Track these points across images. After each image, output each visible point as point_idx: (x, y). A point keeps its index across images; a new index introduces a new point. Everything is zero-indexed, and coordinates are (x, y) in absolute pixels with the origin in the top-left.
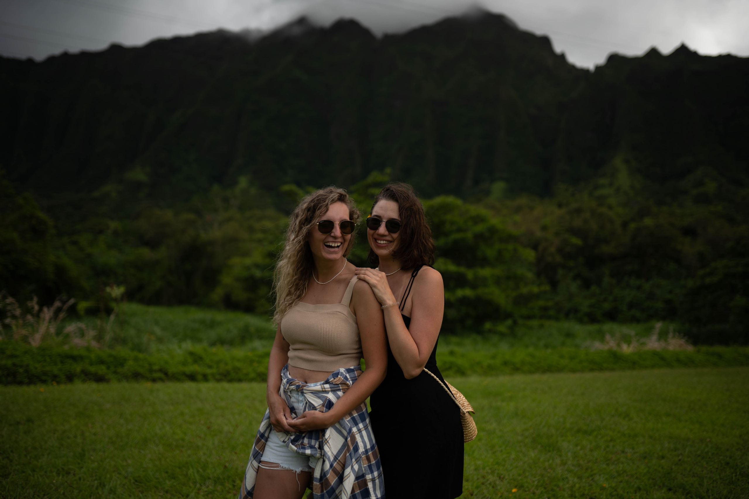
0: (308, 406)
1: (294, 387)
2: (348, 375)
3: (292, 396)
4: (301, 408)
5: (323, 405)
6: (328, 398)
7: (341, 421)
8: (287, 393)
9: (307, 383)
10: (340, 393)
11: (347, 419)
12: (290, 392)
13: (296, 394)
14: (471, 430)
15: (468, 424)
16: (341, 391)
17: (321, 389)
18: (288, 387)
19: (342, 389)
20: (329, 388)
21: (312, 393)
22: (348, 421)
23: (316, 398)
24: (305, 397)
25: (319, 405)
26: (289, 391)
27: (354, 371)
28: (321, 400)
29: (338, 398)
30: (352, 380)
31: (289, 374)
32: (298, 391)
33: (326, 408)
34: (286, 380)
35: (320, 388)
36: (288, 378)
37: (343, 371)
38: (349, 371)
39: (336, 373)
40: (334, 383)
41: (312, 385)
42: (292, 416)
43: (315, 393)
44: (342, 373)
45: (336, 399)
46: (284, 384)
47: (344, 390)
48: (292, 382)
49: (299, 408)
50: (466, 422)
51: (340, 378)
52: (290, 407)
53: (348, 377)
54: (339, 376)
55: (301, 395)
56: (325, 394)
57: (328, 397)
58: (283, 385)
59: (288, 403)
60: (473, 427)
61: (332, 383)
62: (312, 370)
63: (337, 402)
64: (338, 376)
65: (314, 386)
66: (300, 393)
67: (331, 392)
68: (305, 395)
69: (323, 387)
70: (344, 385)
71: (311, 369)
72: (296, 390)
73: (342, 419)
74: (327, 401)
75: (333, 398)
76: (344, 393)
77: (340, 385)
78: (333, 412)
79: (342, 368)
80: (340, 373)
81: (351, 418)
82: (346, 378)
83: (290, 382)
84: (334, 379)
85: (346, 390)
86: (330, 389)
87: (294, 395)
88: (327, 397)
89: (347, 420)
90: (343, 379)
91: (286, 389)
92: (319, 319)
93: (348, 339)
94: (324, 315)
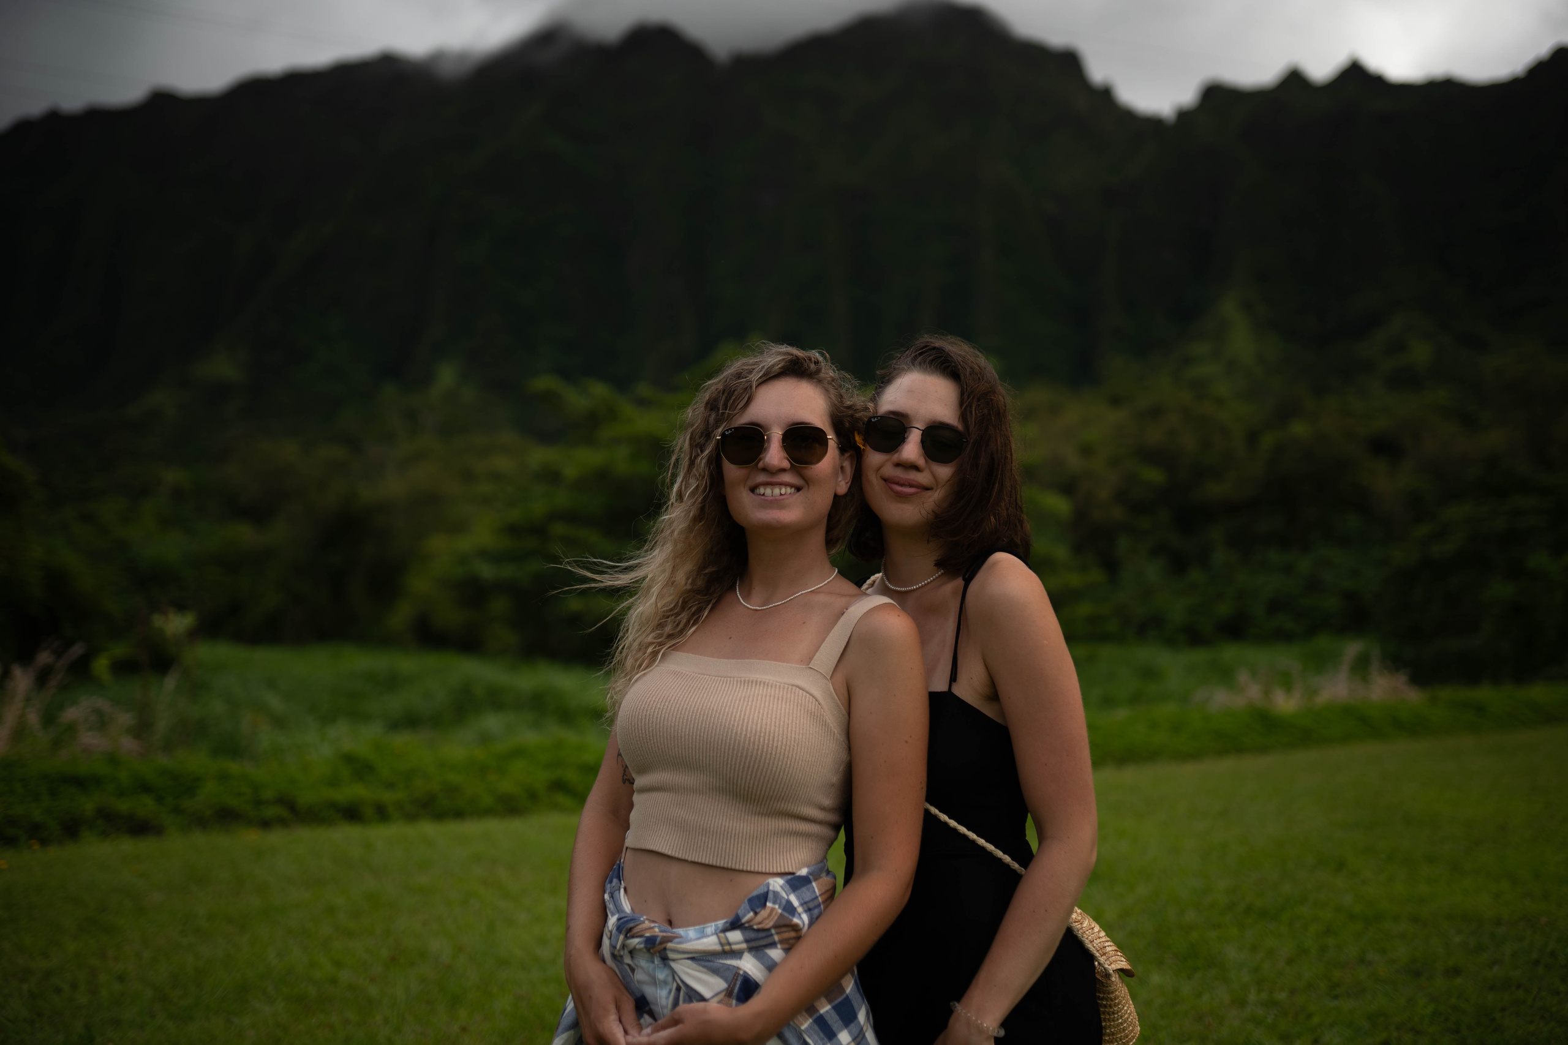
0: (684, 995)
1: (639, 943)
2: (793, 898)
4: (664, 1002)
5: (728, 993)
6: (741, 972)
8: (622, 956)
10: (775, 954)
12: (631, 953)
13: (647, 961)
16: (776, 949)
17: (718, 947)
18: (624, 940)
19: (781, 942)
20: (742, 942)
21: (692, 959)
22: (806, 1030)
23: (705, 973)
24: (674, 972)
25: (716, 991)
26: (625, 953)
27: (810, 882)
28: (722, 977)
29: (770, 967)
32: (653, 955)
33: (738, 999)
34: (615, 918)
35: (715, 944)
36: (623, 911)
37: (779, 888)
38: (796, 882)
39: (758, 897)
40: (755, 926)
41: (691, 933)
43: (702, 958)
44: (777, 893)
45: (766, 972)
46: (611, 932)
47: (787, 944)
48: (632, 928)
49: (656, 999)
51: (772, 909)
53: (796, 903)
54: (768, 904)
55: (662, 966)
56: (732, 959)
57: (742, 967)
58: (609, 934)
63: (767, 978)
64: (766, 904)
65: (696, 939)
66: (659, 959)
67: (748, 952)
68: (673, 964)
69: (723, 940)
70: (784, 930)
72: (645, 950)
74: (740, 979)
75: (754, 970)
76: (786, 951)
77: (773, 931)
78: (756, 1003)
80: (771, 896)
81: (814, 1021)
82: (789, 907)
83: (626, 927)
84: (756, 913)
85: (791, 942)
86: (744, 946)
87: (643, 962)
88: (738, 968)
90: (780, 911)
91: (618, 947)
92: (738, 697)
93: (811, 771)
94: (755, 689)
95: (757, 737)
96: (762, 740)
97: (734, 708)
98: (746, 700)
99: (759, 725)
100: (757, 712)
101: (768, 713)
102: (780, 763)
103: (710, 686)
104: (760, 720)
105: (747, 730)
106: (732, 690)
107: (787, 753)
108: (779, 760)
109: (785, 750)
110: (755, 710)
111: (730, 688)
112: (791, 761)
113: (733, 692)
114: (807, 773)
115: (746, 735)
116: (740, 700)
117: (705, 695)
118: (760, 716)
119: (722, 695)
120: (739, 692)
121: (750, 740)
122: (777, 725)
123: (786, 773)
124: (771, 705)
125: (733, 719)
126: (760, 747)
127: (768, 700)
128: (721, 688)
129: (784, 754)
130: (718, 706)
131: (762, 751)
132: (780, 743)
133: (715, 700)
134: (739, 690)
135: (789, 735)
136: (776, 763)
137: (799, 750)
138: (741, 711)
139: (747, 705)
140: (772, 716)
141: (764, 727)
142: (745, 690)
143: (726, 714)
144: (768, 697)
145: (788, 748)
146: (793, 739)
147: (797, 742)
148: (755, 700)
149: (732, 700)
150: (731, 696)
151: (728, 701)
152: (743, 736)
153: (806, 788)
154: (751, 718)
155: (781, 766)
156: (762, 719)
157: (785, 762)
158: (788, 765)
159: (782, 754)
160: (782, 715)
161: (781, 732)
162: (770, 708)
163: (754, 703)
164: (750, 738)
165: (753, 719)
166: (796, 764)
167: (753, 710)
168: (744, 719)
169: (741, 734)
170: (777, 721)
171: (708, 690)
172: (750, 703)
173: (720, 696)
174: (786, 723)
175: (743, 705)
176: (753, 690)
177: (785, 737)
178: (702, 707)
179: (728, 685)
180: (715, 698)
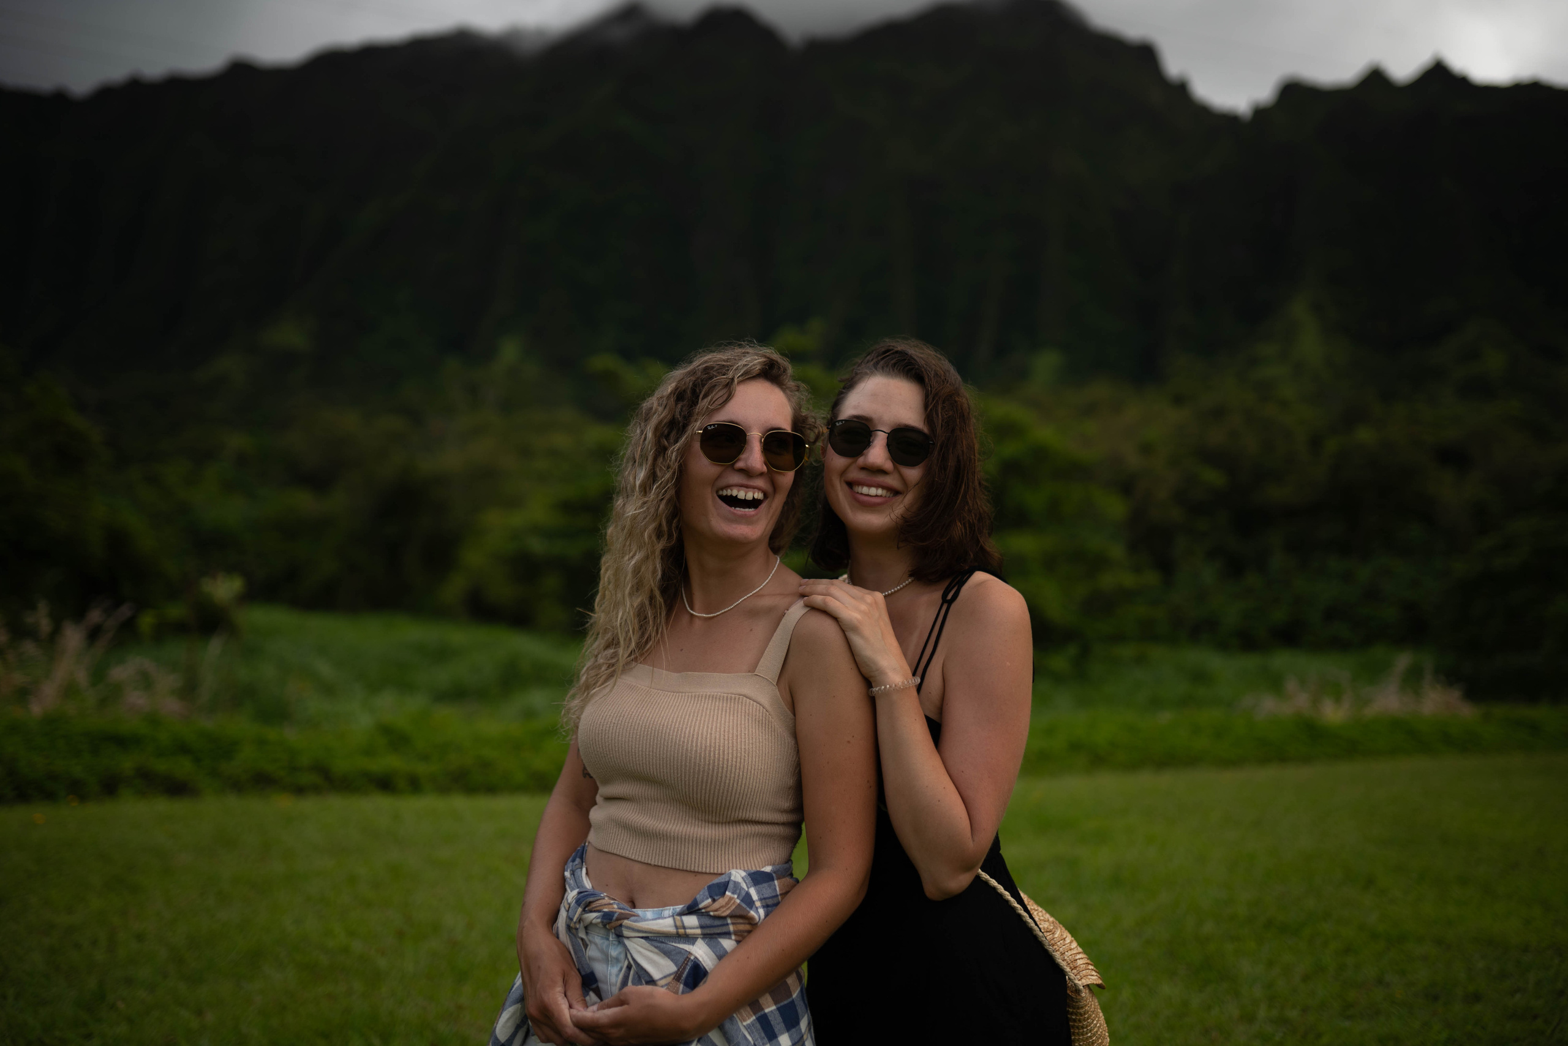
0: (634, 975)
1: (597, 918)
2: (753, 892)
3: (590, 941)
5: (677, 977)
6: (692, 958)
7: (728, 1026)
8: (577, 933)
9: (634, 907)
10: (728, 944)
11: (745, 1020)
12: (586, 928)
13: (602, 938)
14: (1094, 1035)
15: (1088, 1019)
16: (730, 938)
17: (673, 930)
18: (582, 914)
19: (736, 933)
20: (697, 928)
21: (646, 938)
22: (747, 1028)
25: (665, 974)
26: (581, 927)
27: (773, 880)
28: (672, 960)
29: (721, 955)
30: (766, 907)
31: (587, 873)
32: (608, 931)
33: (686, 984)
34: (575, 892)
35: (670, 926)
36: (583, 888)
37: (740, 880)
38: (757, 878)
39: (718, 885)
40: (712, 913)
41: (649, 913)
42: (588, 998)
43: (656, 939)
44: (736, 884)
45: (716, 960)
46: (569, 904)
47: (742, 936)
48: (590, 903)
50: (1081, 1015)
51: (731, 899)
52: (583, 973)
53: (755, 897)
54: (727, 893)
55: (616, 943)
56: (685, 943)
57: (694, 953)
58: (567, 906)
59: (577, 962)
60: (1099, 1027)
61: (707, 914)
62: (652, 863)
63: (716, 967)
64: (724, 893)
65: (653, 920)
67: (702, 938)
68: (627, 942)
69: (679, 924)
70: (741, 921)
71: (649, 862)
72: (600, 925)
73: (731, 1019)
74: (690, 964)
75: (706, 958)
76: (738, 942)
77: (729, 921)
78: (703, 994)
79: (737, 868)
80: (731, 885)
81: (758, 1019)
82: (748, 900)
83: (585, 902)
84: (714, 901)
85: (746, 934)
86: (699, 931)
87: (597, 939)
88: (690, 953)
89: (745, 1024)
90: (738, 901)
91: (575, 918)
92: (688, 713)
93: (765, 778)
94: (704, 703)
95: (707, 752)
96: (712, 754)
97: (683, 723)
98: (696, 715)
99: (708, 740)
100: (705, 727)
101: (716, 727)
102: (733, 775)
103: (662, 701)
104: (709, 734)
105: (697, 745)
106: (683, 705)
107: (738, 764)
108: (731, 773)
109: (736, 762)
110: (704, 724)
111: (681, 703)
112: (743, 772)
113: (683, 708)
114: (761, 781)
115: (696, 751)
116: (689, 715)
117: (657, 711)
118: (709, 730)
119: (673, 710)
120: (689, 707)
121: (700, 756)
122: (726, 738)
123: (739, 784)
124: (719, 719)
125: (683, 736)
126: (711, 762)
127: (716, 714)
128: (673, 703)
129: (736, 766)
130: (668, 722)
131: (714, 766)
132: (730, 756)
133: (666, 715)
134: (689, 705)
135: (739, 746)
136: (728, 775)
137: (750, 760)
138: (690, 727)
139: (697, 720)
140: (720, 729)
141: (713, 741)
142: (695, 704)
143: (676, 730)
144: (716, 711)
145: (739, 759)
146: (743, 750)
147: (747, 752)
148: (704, 714)
149: (682, 716)
150: (681, 711)
151: (678, 717)
152: (693, 753)
153: (761, 795)
154: (700, 733)
155: (734, 778)
156: (711, 734)
157: (737, 774)
158: (741, 776)
159: (734, 766)
160: (731, 727)
161: (730, 745)
162: (719, 721)
163: (703, 719)
164: (701, 753)
165: (702, 734)
166: (749, 774)
167: (702, 725)
168: (693, 735)
169: (691, 750)
170: (726, 733)
171: (660, 704)
172: (699, 719)
173: (671, 711)
174: (735, 736)
175: (692, 720)
176: (703, 704)
177: (735, 749)
178: (654, 722)
179: (679, 700)
180: (667, 713)
